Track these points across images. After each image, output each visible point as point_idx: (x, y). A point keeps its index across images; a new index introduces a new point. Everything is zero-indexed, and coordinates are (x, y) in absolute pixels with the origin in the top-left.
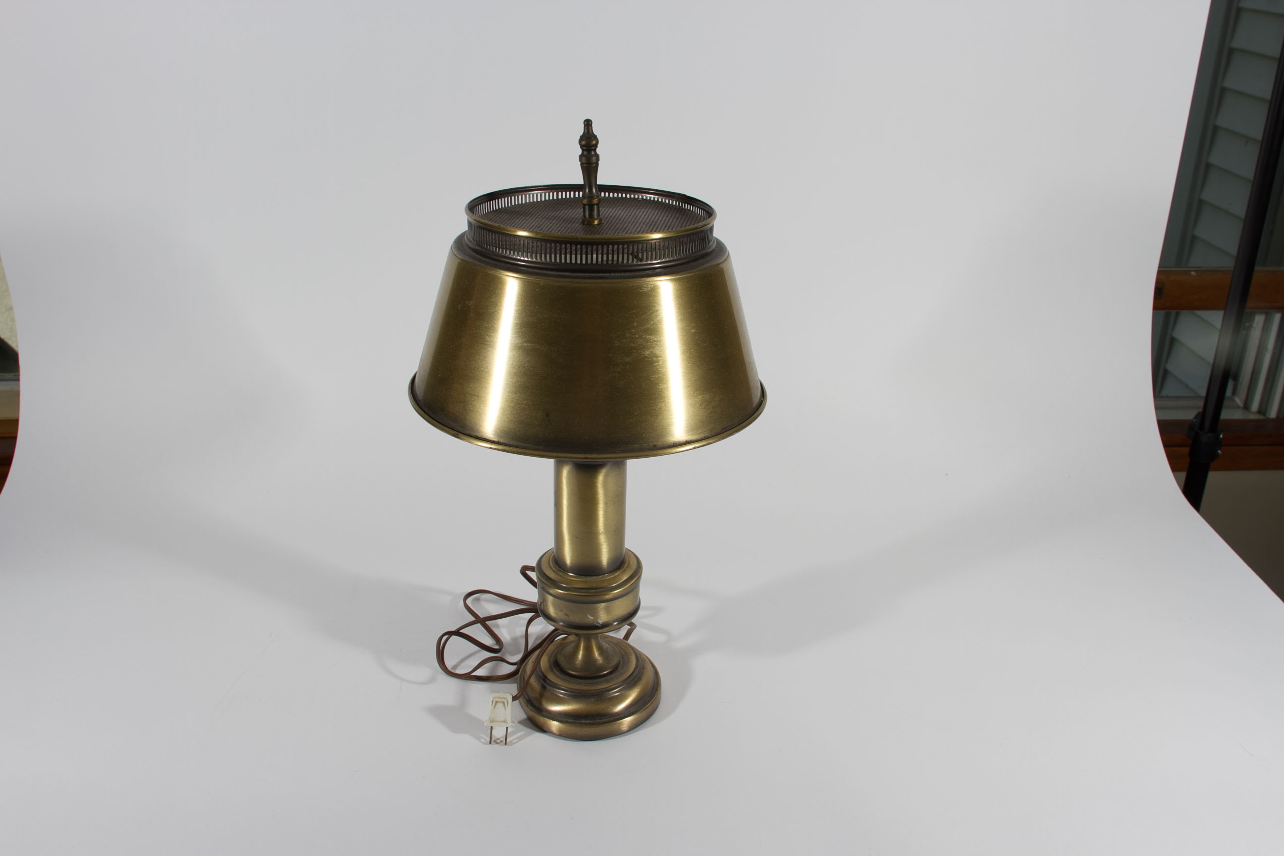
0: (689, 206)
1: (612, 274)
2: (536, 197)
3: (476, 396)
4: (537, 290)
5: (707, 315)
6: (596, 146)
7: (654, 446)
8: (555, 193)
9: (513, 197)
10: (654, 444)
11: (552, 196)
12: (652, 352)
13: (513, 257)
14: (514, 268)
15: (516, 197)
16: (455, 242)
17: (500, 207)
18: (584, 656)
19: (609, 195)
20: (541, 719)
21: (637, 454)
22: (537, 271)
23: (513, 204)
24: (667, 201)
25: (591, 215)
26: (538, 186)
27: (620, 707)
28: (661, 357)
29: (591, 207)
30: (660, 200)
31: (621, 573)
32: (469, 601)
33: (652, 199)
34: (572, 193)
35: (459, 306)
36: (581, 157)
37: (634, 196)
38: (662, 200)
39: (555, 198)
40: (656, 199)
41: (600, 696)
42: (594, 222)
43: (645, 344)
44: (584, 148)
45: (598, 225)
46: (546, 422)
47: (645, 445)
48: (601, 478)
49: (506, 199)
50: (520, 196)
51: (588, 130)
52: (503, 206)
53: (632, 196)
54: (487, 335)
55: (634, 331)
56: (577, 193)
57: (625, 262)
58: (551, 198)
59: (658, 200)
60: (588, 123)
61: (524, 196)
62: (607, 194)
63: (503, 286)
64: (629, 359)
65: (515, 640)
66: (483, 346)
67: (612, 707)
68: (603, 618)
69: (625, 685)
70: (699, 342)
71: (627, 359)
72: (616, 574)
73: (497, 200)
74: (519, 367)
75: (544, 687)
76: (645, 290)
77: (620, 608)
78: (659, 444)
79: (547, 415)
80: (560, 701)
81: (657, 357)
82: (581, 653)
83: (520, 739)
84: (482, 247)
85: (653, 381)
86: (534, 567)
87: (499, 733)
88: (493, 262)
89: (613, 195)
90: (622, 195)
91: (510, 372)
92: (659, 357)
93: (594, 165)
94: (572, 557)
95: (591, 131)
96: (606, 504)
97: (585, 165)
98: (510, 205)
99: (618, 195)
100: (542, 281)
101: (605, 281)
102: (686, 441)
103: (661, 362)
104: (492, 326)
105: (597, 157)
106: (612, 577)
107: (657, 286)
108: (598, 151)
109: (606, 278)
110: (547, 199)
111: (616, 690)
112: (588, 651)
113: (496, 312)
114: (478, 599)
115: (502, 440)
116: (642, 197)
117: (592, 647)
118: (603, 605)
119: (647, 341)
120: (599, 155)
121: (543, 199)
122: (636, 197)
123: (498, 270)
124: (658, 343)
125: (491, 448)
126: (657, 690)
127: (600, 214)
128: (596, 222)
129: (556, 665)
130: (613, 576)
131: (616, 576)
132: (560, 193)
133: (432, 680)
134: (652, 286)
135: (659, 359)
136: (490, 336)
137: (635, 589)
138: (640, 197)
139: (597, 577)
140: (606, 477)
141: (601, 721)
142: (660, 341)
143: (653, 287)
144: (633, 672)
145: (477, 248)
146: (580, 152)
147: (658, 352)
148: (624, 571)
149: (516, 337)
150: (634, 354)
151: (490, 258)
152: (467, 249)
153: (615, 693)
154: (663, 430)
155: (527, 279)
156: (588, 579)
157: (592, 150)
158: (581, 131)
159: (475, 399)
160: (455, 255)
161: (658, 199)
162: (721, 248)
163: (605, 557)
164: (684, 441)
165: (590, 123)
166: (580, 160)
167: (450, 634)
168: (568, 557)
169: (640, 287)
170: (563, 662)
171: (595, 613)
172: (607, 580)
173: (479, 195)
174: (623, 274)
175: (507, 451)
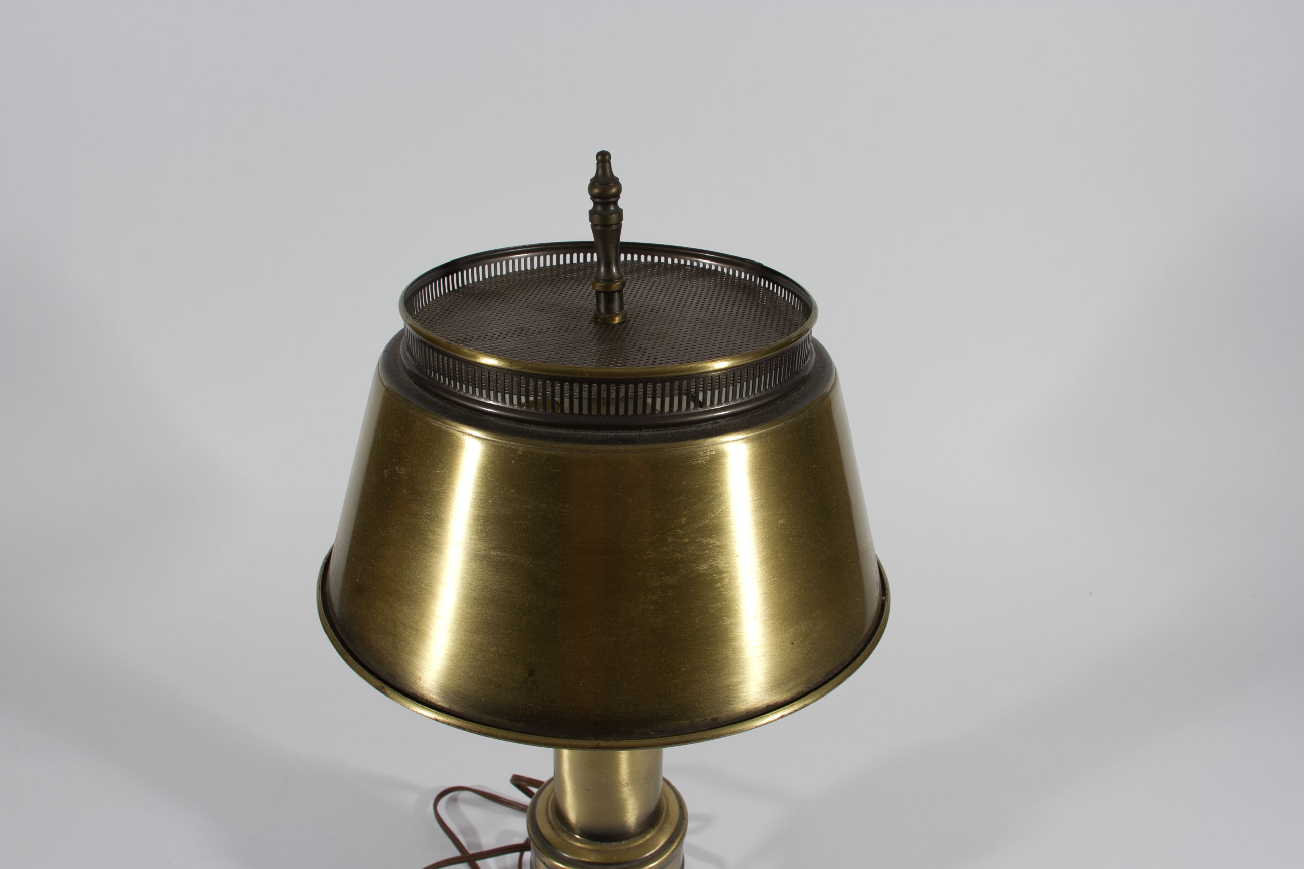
0: (767, 282)
1: (644, 433)
2: (522, 263)
3: (413, 628)
4: (513, 461)
5: (804, 491)
6: (617, 195)
7: (715, 720)
8: (555, 257)
9: (487, 266)
10: (715, 716)
11: (550, 260)
12: (711, 565)
13: (472, 397)
15: (492, 265)
16: (385, 351)
17: (466, 283)
19: (639, 258)
21: (685, 737)
22: (513, 425)
23: (487, 276)
24: (731, 272)
25: (609, 309)
26: (524, 247)
28: (727, 572)
29: (609, 295)
30: (720, 269)
31: (656, 833)
33: (707, 267)
34: (581, 255)
35: (385, 471)
36: (592, 213)
37: (679, 261)
38: (723, 269)
39: (555, 263)
40: (713, 268)
42: (613, 320)
43: (701, 553)
44: (597, 200)
45: (620, 324)
46: (529, 684)
47: (698, 720)
49: (475, 269)
50: (498, 264)
51: (604, 169)
52: (471, 282)
53: (676, 261)
54: (430, 531)
55: (681, 532)
56: (589, 255)
57: (667, 409)
58: (548, 264)
59: (716, 269)
60: (603, 158)
61: (504, 263)
62: (636, 257)
63: (455, 449)
64: (671, 580)
66: (423, 547)
70: (791, 539)
72: (648, 837)
73: (460, 273)
74: (483, 590)
76: (700, 461)
78: (723, 716)
79: (531, 673)
81: (720, 572)
84: (422, 372)
85: (714, 613)
86: (526, 806)
88: (441, 403)
89: (646, 259)
90: (659, 259)
91: (466, 596)
92: (723, 573)
93: (614, 227)
95: (608, 171)
97: (598, 228)
98: (481, 279)
99: (653, 259)
100: (520, 446)
101: (632, 447)
102: (768, 706)
103: (726, 581)
104: (437, 517)
105: (619, 213)
106: (641, 842)
107: (722, 452)
108: (621, 203)
109: (632, 441)
110: (542, 265)
113: (444, 492)
114: (454, 800)
115: (455, 708)
116: (692, 262)
119: (703, 547)
120: (622, 210)
121: (536, 266)
122: (682, 262)
123: (446, 421)
124: (722, 549)
125: (437, 720)
127: (625, 299)
128: (617, 320)
130: (644, 840)
131: (649, 839)
132: (562, 256)
134: (714, 452)
135: (724, 576)
136: (434, 533)
137: (676, 860)
138: (689, 263)
139: (618, 844)
142: (724, 546)
143: (715, 454)
145: (416, 371)
146: (590, 205)
147: (721, 565)
148: (660, 830)
149: (476, 539)
150: (681, 570)
151: (436, 395)
152: (402, 370)
154: (729, 693)
155: (495, 441)
156: (605, 846)
157: (610, 203)
158: (591, 170)
159: (411, 633)
160: (381, 380)
161: (717, 267)
163: (631, 813)
164: (765, 705)
165: (607, 157)
166: (591, 220)
169: (692, 456)
172: (633, 848)
173: (429, 269)
174: (662, 432)
175: (464, 729)
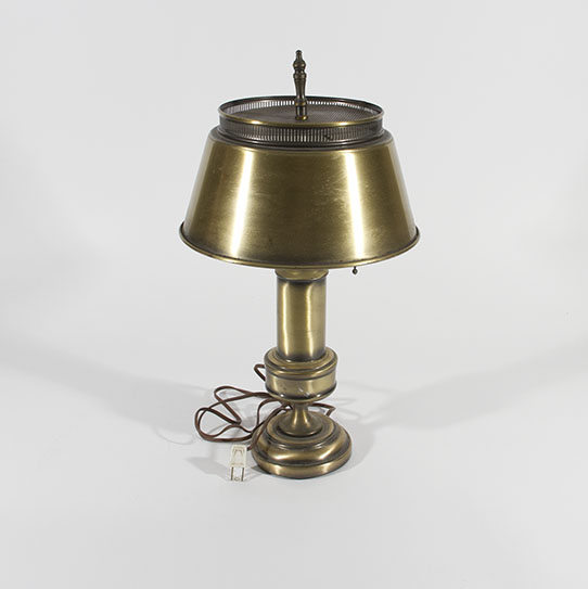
5: (376, 176)
6: (304, 67)
12: (339, 199)
13: (249, 138)
14: (250, 145)
16: (211, 131)
18: (298, 421)
20: (268, 465)
22: (264, 147)
25: (301, 113)
27: (322, 457)
28: (345, 202)
29: (301, 108)
31: (322, 360)
32: (218, 394)
34: (290, 101)
36: (294, 75)
41: (308, 448)
42: (303, 118)
43: (335, 194)
44: (297, 70)
45: (306, 119)
46: (269, 245)
47: (335, 260)
48: (309, 292)
51: (299, 57)
55: (327, 185)
56: (292, 101)
57: (322, 140)
60: (299, 53)
65: (250, 418)
67: (317, 455)
68: (310, 391)
69: (325, 442)
70: (371, 194)
71: (323, 203)
72: (319, 361)
75: (269, 443)
76: (334, 158)
77: (323, 384)
80: (281, 452)
82: (296, 419)
83: (252, 478)
86: (263, 364)
87: (238, 473)
88: (236, 142)
92: (343, 202)
93: (303, 81)
94: (290, 349)
95: (301, 58)
96: (312, 311)
97: (297, 81)
103: (345, 206)
107: (343, 156)
111: (319, 444)
112: (300, 417)
117: (303, 415)
118: (310, 381)
119: (336, 192)
120: (306, 74)
124: (343, 193)
125: (234, 264)
127: (307, 113)
129: (278, 429)
130: (317, 362)
133: (191, 442)
137: (332, 371)
139: (306, 362)
140: (312, 290)
141: (309, 464)
144: (332, 434)
145: (226, 134)
146: (294, 72)
148: (324, 359)
150: (328, 200)
153: (319, 446)
154: (348, 251)
155: (258, 152)
156: (300, 363)
157: (301, 70)
162: (387, 135)
163: (311, 350)
166: (294, 78)
167: (205, 409)
168: (287, 351)
169: (331, 157)
170: (282, 427)
171: (305, 387)
172: (312, 364)
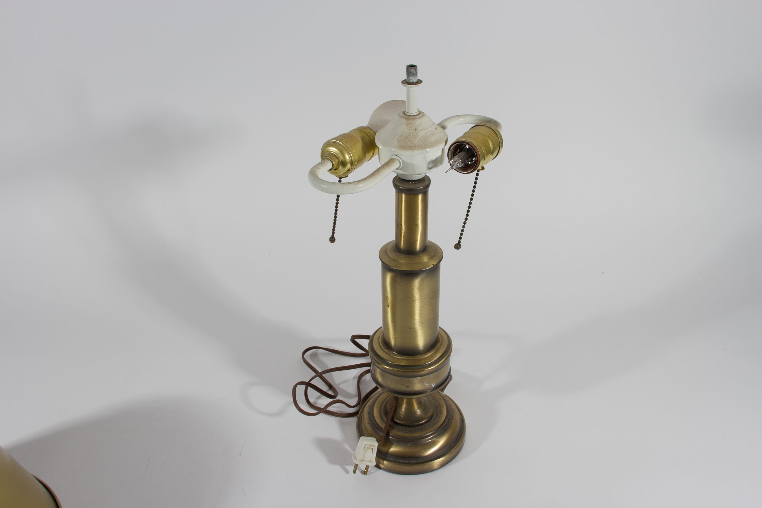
18: (407, 409)
27: (430, 452)
31: (435, 352)
32: (306, 356)
67: (423, 451)
69: (437, 433)
72: (430, 354)
82: (404, 406)
106: (426, 357)
111: (430, 437)
117: (413, 402)
118: (418, 378)
126: (461, 436)
130: (428, 355)
137: (446, 363)
139: (415, 357)
141: (415, 462)
144: (443, 422)
148: (437, 350)
